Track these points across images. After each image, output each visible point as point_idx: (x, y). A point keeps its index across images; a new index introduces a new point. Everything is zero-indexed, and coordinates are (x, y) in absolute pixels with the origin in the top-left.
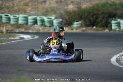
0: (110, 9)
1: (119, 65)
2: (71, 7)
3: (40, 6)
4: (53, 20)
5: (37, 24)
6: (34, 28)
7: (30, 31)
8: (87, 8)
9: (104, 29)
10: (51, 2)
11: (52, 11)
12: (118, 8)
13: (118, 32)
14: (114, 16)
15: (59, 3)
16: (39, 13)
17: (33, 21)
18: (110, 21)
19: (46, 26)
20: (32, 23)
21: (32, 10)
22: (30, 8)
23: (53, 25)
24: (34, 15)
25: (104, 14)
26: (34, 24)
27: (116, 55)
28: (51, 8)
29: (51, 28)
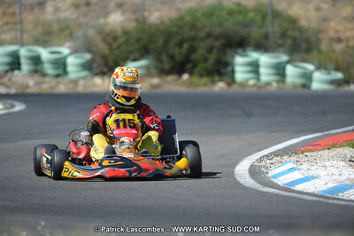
0: (230, 25)
1: (258, 185)
2: (116, 19)
3: (29, 18)
4: (66, 57)
5: (19, 69)
6: (10, 80)
8: (162, 22)
9: (213, 83)
10: (60, 4)
11: (62, 30)
12: (252, 21)
13: (254, 90)
14: (240, 43)
15: (84, 9)
16: (26, 37)
17: (8, 60)
18: (228, 58)
19: (44, 75)
20: (6, 68)
21: (5, 28)
23: (65, 72)
24: (11, 43)
25: (211, 39)
26: (13, 70)
27: (249, 157)
28: (59, 21)
29: (60, 79)
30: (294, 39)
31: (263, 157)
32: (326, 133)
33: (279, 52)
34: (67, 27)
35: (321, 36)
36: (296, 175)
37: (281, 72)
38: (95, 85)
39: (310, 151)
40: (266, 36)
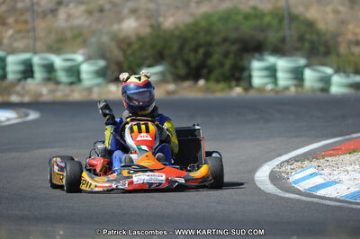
0: (246, 29)
1: (279, 191)
2: (130, 25)
3: (41, 25)
4: (79, 65)
5: (32, 77)
6: (23, 88)
7: (14, 99)
8: (177, 28)
9: (230, 88)
10: (72, 12)
11: (75, 37)
12: (269, 25)
13: (272, 95)
14: (257, 48)
15: (97, 15)
16: (39, 44)
17: (20, 68)
18: (245, 63)
19: (58, 83)
20: (19, 76)
21: (18, 36)
22: (10, 32)
23: (79, 80)
24: (24, 51)
25: (227, 44)
26: (25, 78)
27: (269, 163)
28: (72, 28)
29: (74, 87)
30: (312, 43)
31: (283, 162)
32: (347, 137)
33: (297, 56)
34: (80, 35)
35: (340, 39)
36: (318, 180)
37: (300, 76)
38: (110, 92)
39: (331, 155)
40: (283, 40)
